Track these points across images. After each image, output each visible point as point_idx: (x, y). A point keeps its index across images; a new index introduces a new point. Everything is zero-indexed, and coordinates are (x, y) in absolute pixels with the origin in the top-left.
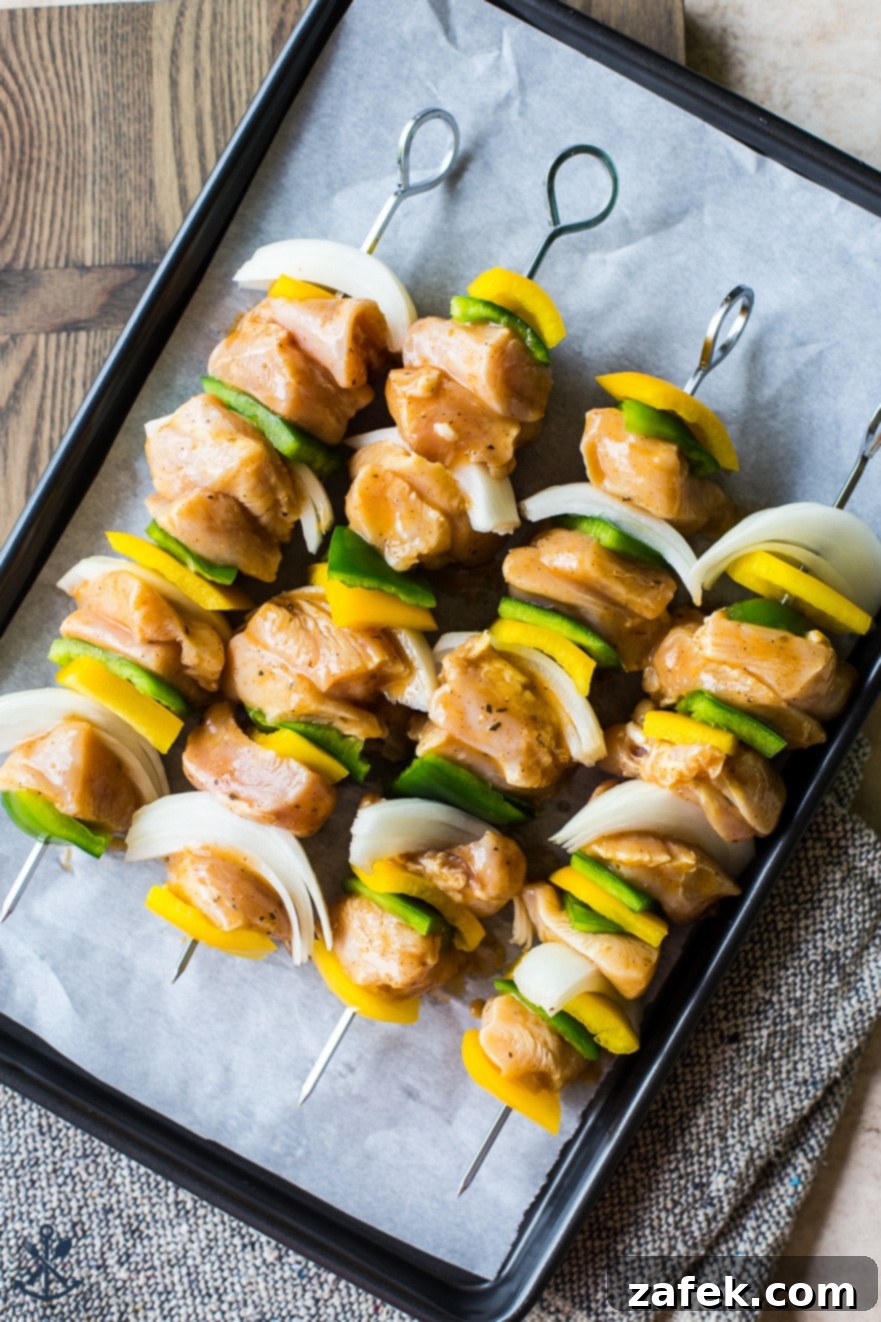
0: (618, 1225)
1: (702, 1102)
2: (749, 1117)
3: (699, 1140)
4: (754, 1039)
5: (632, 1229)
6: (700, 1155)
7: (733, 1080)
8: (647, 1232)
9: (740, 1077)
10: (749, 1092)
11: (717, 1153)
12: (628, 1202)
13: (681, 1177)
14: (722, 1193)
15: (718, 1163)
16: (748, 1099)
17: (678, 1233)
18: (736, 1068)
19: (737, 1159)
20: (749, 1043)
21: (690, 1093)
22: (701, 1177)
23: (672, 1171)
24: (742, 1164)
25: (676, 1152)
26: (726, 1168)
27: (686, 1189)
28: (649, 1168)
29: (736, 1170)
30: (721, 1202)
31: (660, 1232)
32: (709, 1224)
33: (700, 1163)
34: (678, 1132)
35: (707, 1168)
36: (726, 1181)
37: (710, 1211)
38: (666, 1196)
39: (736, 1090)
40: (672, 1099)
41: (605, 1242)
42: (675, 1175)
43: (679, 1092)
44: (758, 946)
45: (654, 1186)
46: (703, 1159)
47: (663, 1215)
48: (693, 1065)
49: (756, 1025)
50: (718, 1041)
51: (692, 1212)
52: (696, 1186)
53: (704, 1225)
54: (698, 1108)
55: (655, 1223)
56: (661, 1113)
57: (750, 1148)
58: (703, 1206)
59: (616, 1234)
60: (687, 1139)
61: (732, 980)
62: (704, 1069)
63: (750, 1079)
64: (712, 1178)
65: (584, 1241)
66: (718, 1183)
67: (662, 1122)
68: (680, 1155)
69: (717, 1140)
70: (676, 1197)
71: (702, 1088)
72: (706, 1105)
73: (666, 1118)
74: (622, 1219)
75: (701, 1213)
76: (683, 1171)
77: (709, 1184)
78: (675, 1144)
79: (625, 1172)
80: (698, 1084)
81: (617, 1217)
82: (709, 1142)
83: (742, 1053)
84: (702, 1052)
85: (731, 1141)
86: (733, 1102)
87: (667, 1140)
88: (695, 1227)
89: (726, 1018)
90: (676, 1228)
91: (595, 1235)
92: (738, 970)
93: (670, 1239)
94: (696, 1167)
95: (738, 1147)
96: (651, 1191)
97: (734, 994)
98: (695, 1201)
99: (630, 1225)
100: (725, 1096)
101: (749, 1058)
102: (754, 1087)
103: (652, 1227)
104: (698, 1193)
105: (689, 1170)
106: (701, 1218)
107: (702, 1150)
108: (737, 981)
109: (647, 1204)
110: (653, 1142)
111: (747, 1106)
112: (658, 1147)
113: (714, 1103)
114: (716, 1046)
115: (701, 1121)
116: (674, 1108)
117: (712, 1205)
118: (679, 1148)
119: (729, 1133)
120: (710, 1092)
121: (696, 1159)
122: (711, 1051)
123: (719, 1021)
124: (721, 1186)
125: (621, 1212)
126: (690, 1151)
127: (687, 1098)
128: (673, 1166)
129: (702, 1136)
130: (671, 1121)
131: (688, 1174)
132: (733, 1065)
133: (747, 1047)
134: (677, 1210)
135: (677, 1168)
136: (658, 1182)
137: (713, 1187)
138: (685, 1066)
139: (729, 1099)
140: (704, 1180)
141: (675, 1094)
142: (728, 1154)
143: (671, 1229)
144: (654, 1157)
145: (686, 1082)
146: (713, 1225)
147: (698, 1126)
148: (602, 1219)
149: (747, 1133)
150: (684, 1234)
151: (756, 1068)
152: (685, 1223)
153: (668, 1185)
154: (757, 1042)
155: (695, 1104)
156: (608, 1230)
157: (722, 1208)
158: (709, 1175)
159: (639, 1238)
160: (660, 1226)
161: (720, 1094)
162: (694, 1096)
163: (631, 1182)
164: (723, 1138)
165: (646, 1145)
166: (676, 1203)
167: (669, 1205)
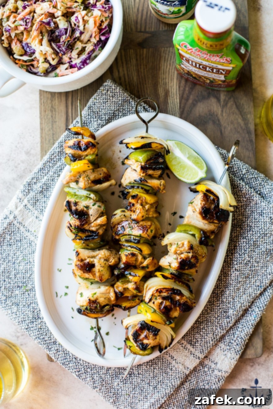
0: (202, 320)
1: (228, 288)
2: (241, 294)
3: (227, 299)
4: (244, 271)
5: (205, 322)
6: (226, 303)
7: (237, 282)
8: (210, 323)
9: (240, 282)
10: (242, 287)
11: (231, 303)
12: (205, 314)
14: (232, 315)
15: (231, 306)
16: (242, 289)
17: (218, 325)
18: (239, 279)
20: (243, 272)
21: (225, 284)
22: (226, 309)
23: (218, 306)
24: (238, 307)
25: (219, 301)
26: (233, 308)
27: (222, 312)
28: (211, 305)
29: (236, 309)
30: (231, 318)
31: (213, 324)
32: (227, 324)
34: (220, 295)
35: (228, 307)
37: (228, 320)
38: (215, 313)
39: (238, 285)
40: (220, 286)
42: (219, 308)
43: (222, 284)
44: (247, 245)
46: (227, 304)
47: (214, 319)
48: (226, 276)
49: (245, 267)
50: (234, 271)
51: (223, 320)
52: (224, 312)
53: (226, 324)
54: (227, 289)
55: (212, 321)
56: (216, 289)
57: (241, 303)
58: (226, 318)
59: (201, 323)
60: (223, 297)
61: (239, 254)
62: (229, 278)
63: (242, 283)
64: (229, 311)
66: (231, 311)
67: (216, 292)
68: (220, 302)
69: (232, 299)
70: (218, 314)
71: (228, 283)
73: (218, 291)
74: (203, 319)
75: (225, 320)
76: (221, 307)
77: (228, 312)
78: (219, 299)
80: (227, 282)
81: (201, 318)
82: (229, 299)
83: (241, 275)
84: (229, 273)
85: (236, 300)
86: (237, 289)
87: (217, 297)
88: (223, 324)
89: (237, 264)
90: (218, 323)
92: (241, 251)
93: (216, 326)
94: (225, 306)
95: (238, 302)
96: (211, 311)
97: (240, 258)
98: (224, 316)
99: (205, 321)
100: (235, 287)
101: (242, 277)
102: (243, 285)
104: (225, 314)
105: (223, 307)
106: (225, 322)
107: (227, 302)
108: (241, 254)
109: (210, 315)
110: (213, 297)
111: (241, 291)
112: (215, 299)
113: (232, 288)
114: (233, 272)
115: (227, 293)
116: (220, 288)
117: (229, 318)
118: (221, 300)
119: (235, 298)
120: (230, 285)
122: (232, 273)
123: (235, 265)
124: (232, 313)
125: (203, 317)
126: (224, 301)
127: (224, 286)
128: (218, 305)
129: (227, 297)
130: (219, 292)
131: (222, 308)
132: (238, 278)
133: (242, 273)
134: (219, 318)
135: (219, 306)
136: (214, 309)
137: (229, 313)
138: (224, 276)
139: (236, 287)
141: (221, 284)
142: (234, 304)
143: (216, 323)
144: (213, 302)
145: (224, 281)
146: (229, 324)
147: (226, 294)
149: (241, 299)
150: (220, 326)
151: (244, 280)
152: (220, 322)
153: (217, 310)
154: (245, 272)
155: (226, 288)
156: (199, 322)
157: (232, 320)
158: (228, 309)
159: (207, 325)
161: (233, 286)
164: (234, 299)
166: (218, 316)
167: (216, 316)
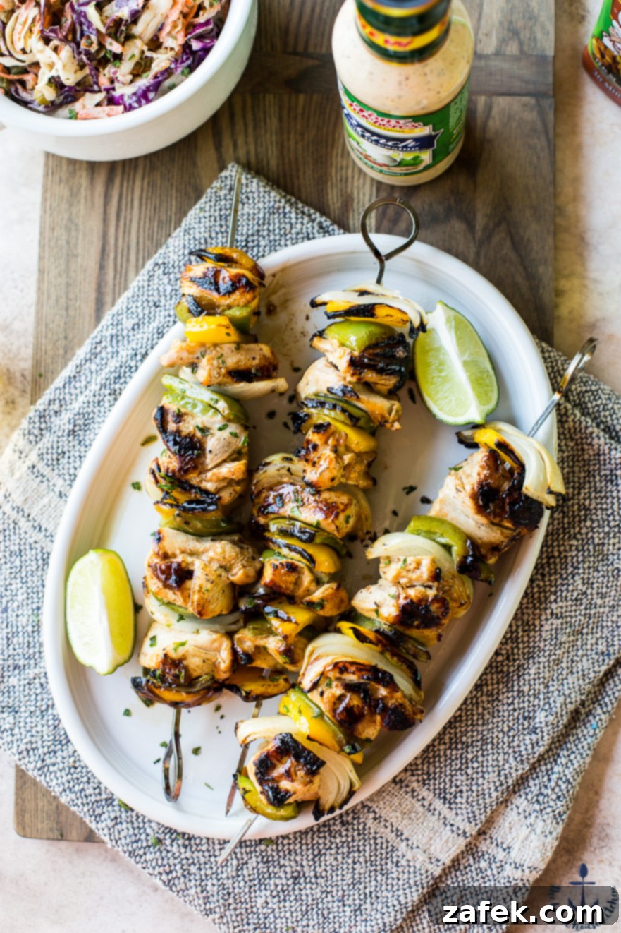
0: (470, 740)
1: (534, 658)
2: (564, 672)
3: (530, 685)
4: (572, 617)
5: (479, 744)
6: (529, 696)
7: (556, 644)
8: (489, 746)
9: (561, 644)
10: (566, 655)
11: (542, 697)
12: (478, 725)
13: (514, 710)
14: (543, 725)
15: (542, 703)
16: (565, 660)
17: (511, 751)
18: (559, 637)
19: (555, 702)
20: (568, 619)
21: (526, 650)
22: (529, 712)
23: (509, 705)
24: (558, 705)
25: (513, 691)
26: (547, 707)
27: (518, 719)
28: (493, 701)
29: (554, 709)
30: (542, 732)
31: (497, 748)
32: (533, 748)
33: (529, 702)
34: (515, 678)
35: (534, 706)
36: (546, 716)
37: (534, 737)
38: (504, 722)
39: (558, 652)
40: (513, 654)
41: (460, 752)
42: (511, 708)
43: (519, 649)
44: (580, 554)
45: (496, 714)
46: (532, 699)
47: (501, 735)
48: (529, 630)
49: (574, 608)
50: (549, 617)
51: (522, 737)
52: (525, 718)
53: (529, 747)
54: (531, 661)
55: (495, 741)
56: (505, 663)
57: (564, 694)
58: (529, 733)
59: (467, 747)
60: (521, 683)
61: (561, 575)
62: (537, 634)
63: (567, 646)
64: (537, 714)
65: (445, 750)
66: (541, 716)
67: (505, 669)
68: (515, 694)
69: (542, 687)
70: (511, 724)
71: (534, 647)
72: (536, 660)
73: (509, 666)
74: (472, 736)
75: (527, 737)
76: (516, 706)
77: (534, 718)
78: (513, 686)
79: (477, 703)
80: (532, 644)
81: (469, 734)
82: (537, 687)
83: (564, 626)
84: (537, 622)
85: (551, 689)
86: (554, 660)
87: (508, 682)
88: (523, 748)
89: (555, 601)
90: (509, 747)
91: (453, 746)
92: (566, 568)
93: (505, 754)
94: (526, 704)
95: (556, 693)
96: (494, 717)
97: (563, 585)
98: (524, 729)
99: (477, 741)
100: (550, 655)
101: (567, 631)
102: (569, 652)
103: (492, 743)
104: (526, 723)
105: (521, 705)
106: (528, 742)
107: (532, 692)
108: (565, 576)
109: (490, 726)
110: (498, 683)
111: (564, 665)
112: (501, 686)
113: (542, 659)
114: (547, 620)
115: (532, 671)
116: (514, 660)
117: (535, 733)
118: (516, 688)
119: (551, 683)
120: (540, 651)
121: (526, 698)
122: (543, 623)
123: (551, 602)
124: (543, 719)
125: (472, 731)
126: (523, 691)
127: (524, 654)
128: (510, 701)
129: (532, 682)
130: (511, 669)
131: (520, 709)
132: (557, 634)
133: (567, 623)
134: (511, 733)
135: (512, 703)
136: (499, 711)
137: (537, 720)
138: (524, 631)
139: (553, 657)
140: (531, 714)
141: (516, 651)
142: (549, 698)
143: (505, 746)
144: (498, 693)
145: (523, 642)
146: (536, 748)
147: (530, 675)
148: (458, 735)
149: (562, 684)
150: (515, 752)
151: (571, 638)
152: (515, 744)
153: (506, 714)
154: (573, 620)
155: (529, 659)
156: (463, 743)
157: (543, 737)
158: (535, 711)
159: (483, 751)
160: (498, 743)
161: (547, 654)
162: (529, 653)
163: (480, 710)
164: (547, 687)
165: (492, 684)
166: (510, 729)
167: (506, 729)
